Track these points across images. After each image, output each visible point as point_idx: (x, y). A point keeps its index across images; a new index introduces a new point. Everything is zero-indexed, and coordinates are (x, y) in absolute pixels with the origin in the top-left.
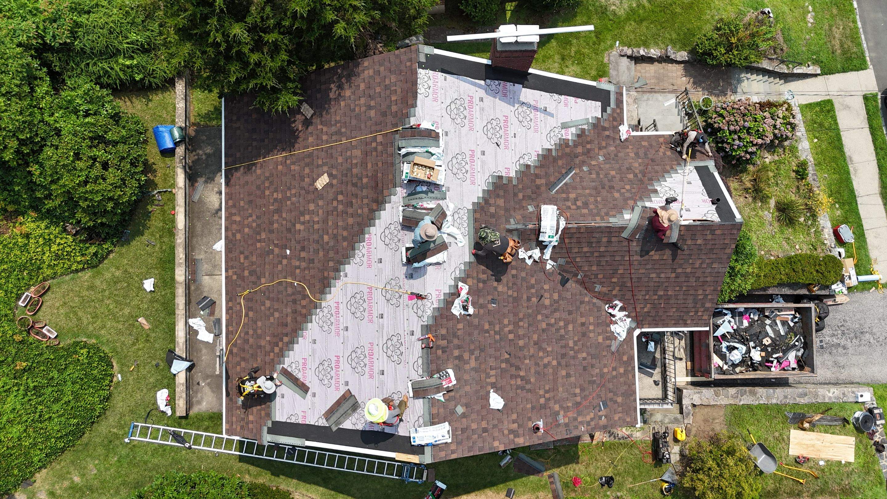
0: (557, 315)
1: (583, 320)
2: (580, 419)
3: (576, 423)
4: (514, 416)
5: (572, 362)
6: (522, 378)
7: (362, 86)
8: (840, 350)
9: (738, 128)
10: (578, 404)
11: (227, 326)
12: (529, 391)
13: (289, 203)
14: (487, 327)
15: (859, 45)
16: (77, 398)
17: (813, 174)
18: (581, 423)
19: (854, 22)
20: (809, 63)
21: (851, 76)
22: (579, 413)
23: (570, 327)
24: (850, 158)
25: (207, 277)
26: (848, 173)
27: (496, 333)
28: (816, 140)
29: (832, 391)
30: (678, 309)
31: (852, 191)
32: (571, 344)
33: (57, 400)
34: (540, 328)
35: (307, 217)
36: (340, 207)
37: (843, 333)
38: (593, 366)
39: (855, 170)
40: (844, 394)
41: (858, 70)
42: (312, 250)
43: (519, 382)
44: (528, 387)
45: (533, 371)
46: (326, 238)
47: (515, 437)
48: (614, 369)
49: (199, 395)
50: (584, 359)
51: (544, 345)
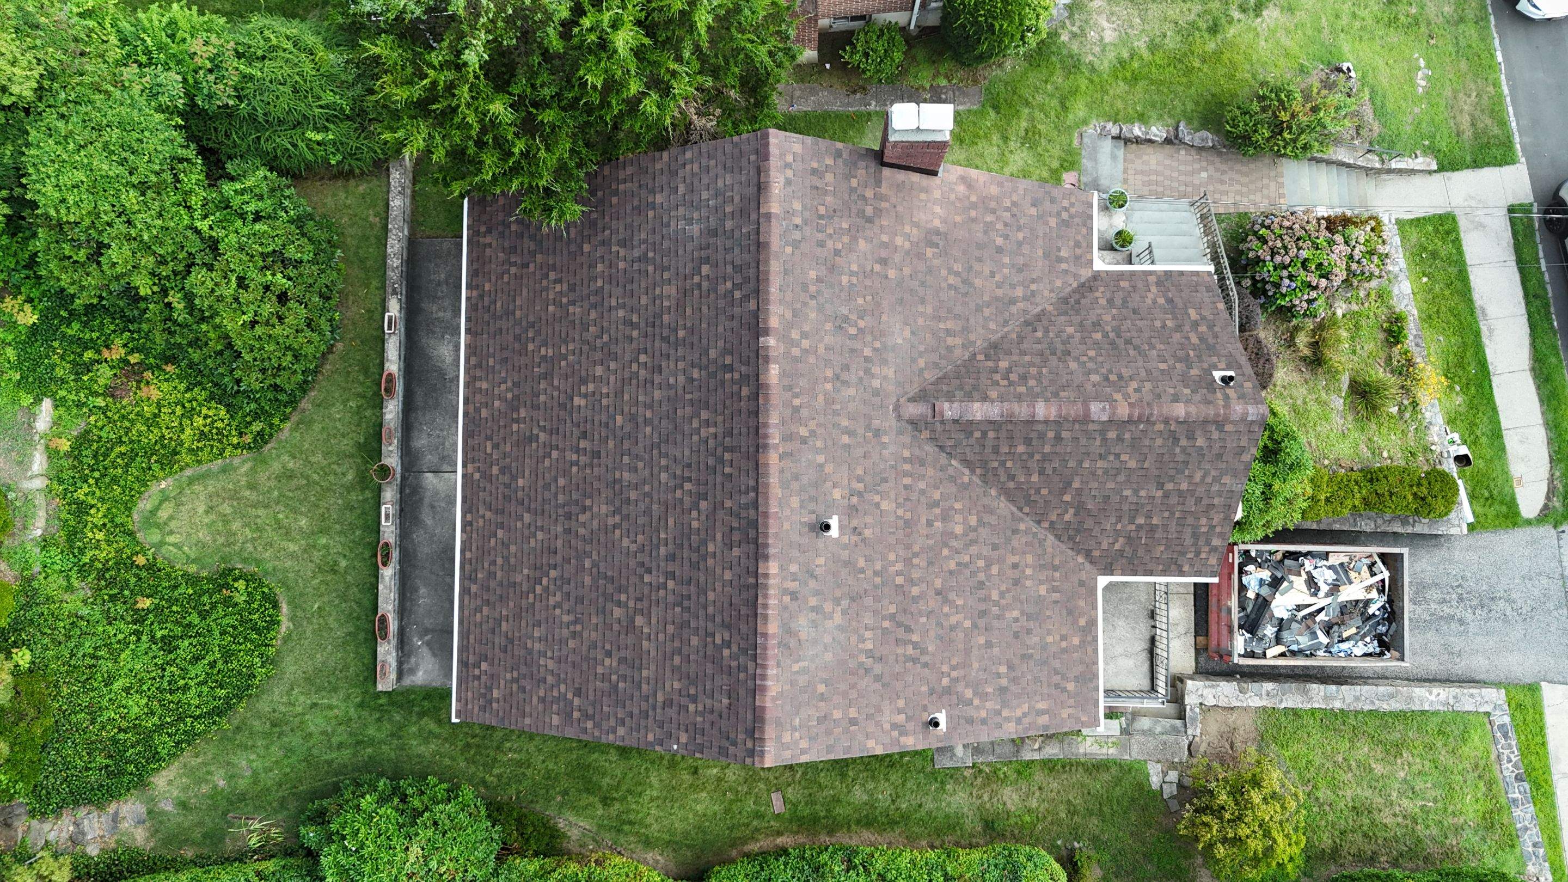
0: (974, 549)
1: (1016, 559)
2: (1005, 713)
3: (998, 719)
4: (901, 703)
5: (996, 623)
6: (916, 646)
7: (681, 189)
8: (1454, 625)
9: (1287, 260)
10: (1003, 690)
11: (463, 552)
12: (926, 665)
13: (563, 363)
14: (861, 563)
15: (1503, 123)
16: (227, 655)
17: (1415, 336)
18: (1008, 719)
19: (1496, 84)
20: (1418, 152)
21: (1488, 175)
22: (1005, 704)
23: (995, 570)
24: (1483, 310)
25: (429, 475)
26: (1478, 334)
27: (876, 573)
28: (1425, 279)
29: (1435, 691)
30: (1167, 547)
31: (1483, 365)
32: (995, 595)
33: (196, 659)
34: (945, 568)
35: (591, 387)
36: (642, 372)
37: (1461, 599)
38: (1029, 632)
39: (1491, 331)
40: (1455, 697)
41: (1500, 165)
42: (597, 437)
43: (910, 650)
44: (924, 659)
45: (932, 634)
46: (619, 419)
47: (900, 735)
48: (1063, 638)
49: (413, 660)
50: (1016, 620)
51: (952, 596)
